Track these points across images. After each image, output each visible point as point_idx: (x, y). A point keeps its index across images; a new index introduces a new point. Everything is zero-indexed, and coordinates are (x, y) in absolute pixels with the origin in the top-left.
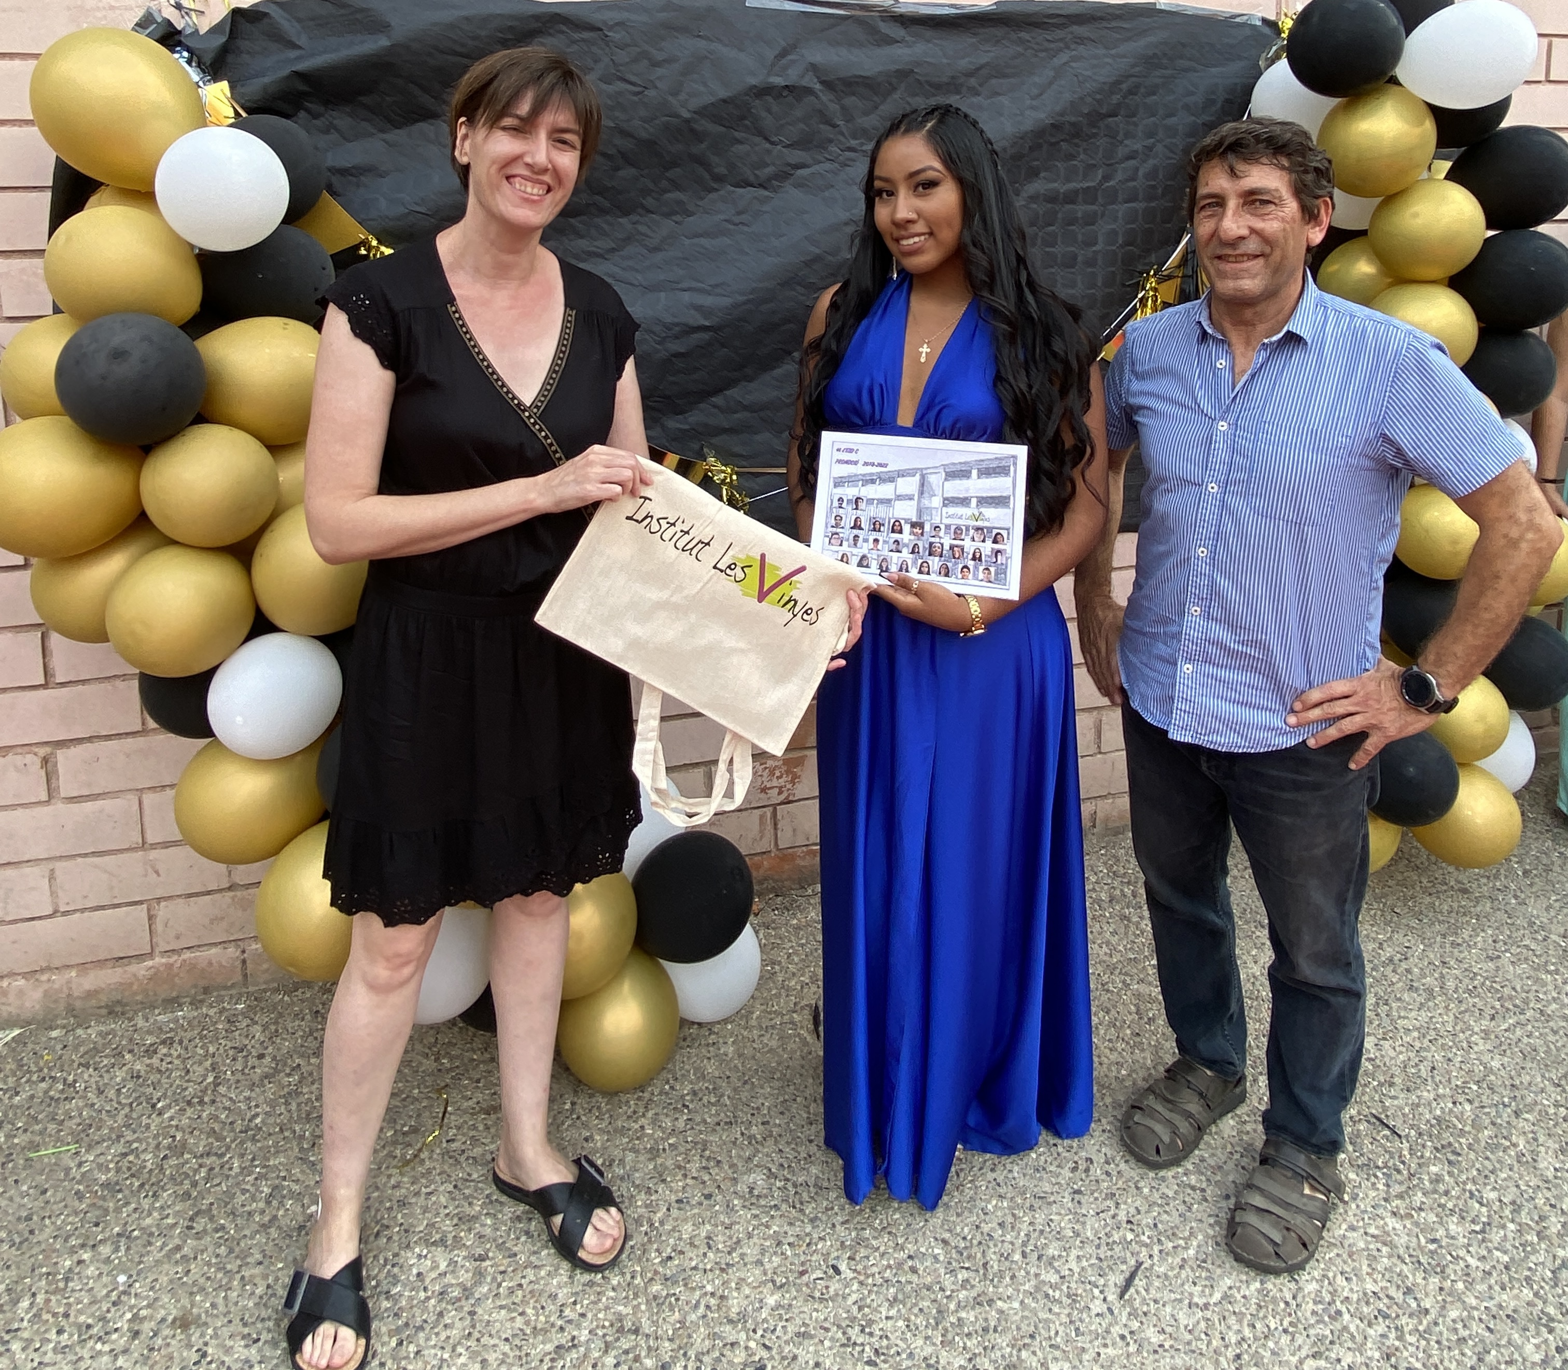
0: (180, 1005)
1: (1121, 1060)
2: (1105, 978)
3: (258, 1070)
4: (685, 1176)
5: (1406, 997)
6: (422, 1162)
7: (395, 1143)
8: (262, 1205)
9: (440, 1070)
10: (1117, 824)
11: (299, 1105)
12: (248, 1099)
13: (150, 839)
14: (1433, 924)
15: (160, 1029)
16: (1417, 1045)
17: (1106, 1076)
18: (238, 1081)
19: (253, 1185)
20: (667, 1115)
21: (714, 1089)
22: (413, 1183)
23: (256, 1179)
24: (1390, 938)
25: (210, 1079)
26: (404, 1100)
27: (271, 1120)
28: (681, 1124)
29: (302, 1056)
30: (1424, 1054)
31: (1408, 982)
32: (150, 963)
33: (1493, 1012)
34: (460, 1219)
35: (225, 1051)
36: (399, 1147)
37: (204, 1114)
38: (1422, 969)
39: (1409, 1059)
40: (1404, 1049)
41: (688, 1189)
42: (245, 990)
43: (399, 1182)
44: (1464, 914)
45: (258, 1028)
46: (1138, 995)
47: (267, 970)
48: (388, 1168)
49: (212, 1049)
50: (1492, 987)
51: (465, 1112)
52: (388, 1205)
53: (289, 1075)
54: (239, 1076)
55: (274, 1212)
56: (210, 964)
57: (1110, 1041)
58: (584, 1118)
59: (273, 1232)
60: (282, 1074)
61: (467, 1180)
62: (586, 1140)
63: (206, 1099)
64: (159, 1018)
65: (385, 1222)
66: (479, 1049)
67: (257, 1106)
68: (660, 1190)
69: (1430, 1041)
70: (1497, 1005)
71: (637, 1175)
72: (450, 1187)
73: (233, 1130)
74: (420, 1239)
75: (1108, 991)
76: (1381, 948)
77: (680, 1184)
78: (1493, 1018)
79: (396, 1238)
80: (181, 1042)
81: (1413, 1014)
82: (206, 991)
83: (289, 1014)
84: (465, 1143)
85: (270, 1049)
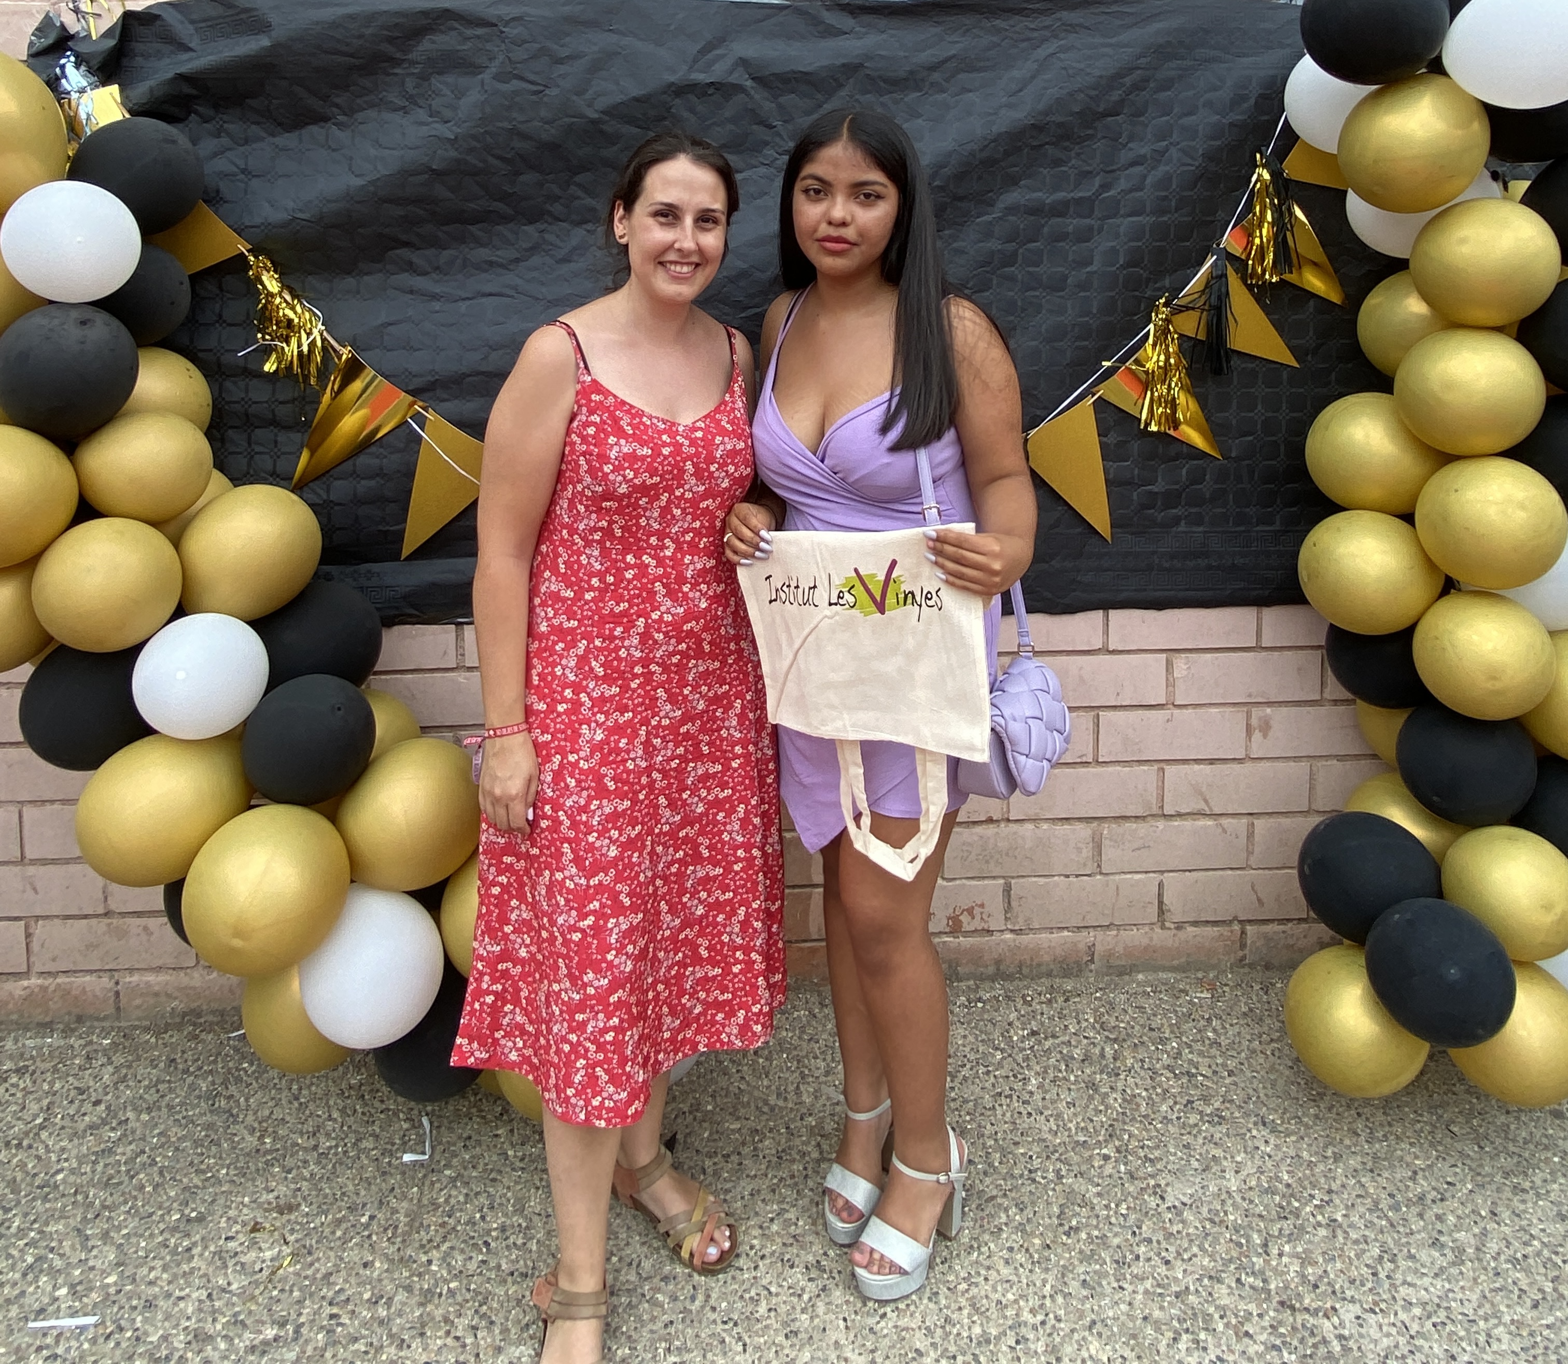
0: (52, 1031)
1: (1015, 1279)
2: (1036, 1163)
3: (87, 1118)
4: (448, 1333)
5: (1424, 1255)
6: (193, 1257)
7: (174, 1230)
8: (17, 1276)
9: (258, 1151)
10: (1123, 963)
11: (106, 1165)
12: (63, 1150)
13: (29, 855)
14: (1497, 1155)
15: (22, 1055)
16: (1415, 1327)
17: (987, 1297)
18: (63, 1128)
19: (21, 1251)
20: (462, 1251)
21: (527, 1228)
22: (170, 1283)
23: (26, 1244)
24: (1430, 1167)
25: (39, 1121)
26: (207, 1179)
27: (72, 1179)
28: (472, 1266)
29: (135, 1109)
30: (1419, 1342)
31: (1435, 1234)
32: (25, 983)
33: (1540, 1296)
34: (195, 1336)
35: (69, 1090)
36: (177, 1235)
37: (15, 1161)
38: (1459, 1217)
39: (1396, 1346)
40: (1394, 1331)
41: (444, 1350)
42: (118, 1024)
43: (157, 1278)
44: (1546, 1148)
45: (110, 1069)
46: (1070, 1194)
47: (138, 1007)
48: (154, 1258)
49: (57, 1086)
50: (1550, 1259)
51: (260, 1206)
52: (135, 1303)
53: (113, 1129)
54: (67, 1122)
55: (24, 1288)
56: (84, 991)
57: (1011, 1249)
58: (374, 1238)
59: (14, 1311)
60: (107, 1128)
61: (224, 1290)
62: (365, 1265)
63: (25, 1143)
64: (27, 1042)
65: (123, 1323)
66: (308, 1132)
67: (66, 1160)
68: (414, 1346)
69: (1434, 1325)
70: (1548, 1287)
71: (398, 1321)
72: (203, 1294)
73: (31, 1185)
74: (146, 1351)
75: (1034, 1181)
76: (1413, 1178)
77: (439, 1342)
78: (1535, 1306)
79: (124, 1345)
80: (34, 1072)
81: (1426, 1281)
82: (80, 1019)
83: (146, 1059)
84: (242, 1244)
85: (109, 1097)
